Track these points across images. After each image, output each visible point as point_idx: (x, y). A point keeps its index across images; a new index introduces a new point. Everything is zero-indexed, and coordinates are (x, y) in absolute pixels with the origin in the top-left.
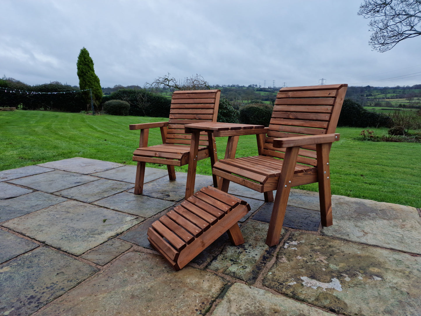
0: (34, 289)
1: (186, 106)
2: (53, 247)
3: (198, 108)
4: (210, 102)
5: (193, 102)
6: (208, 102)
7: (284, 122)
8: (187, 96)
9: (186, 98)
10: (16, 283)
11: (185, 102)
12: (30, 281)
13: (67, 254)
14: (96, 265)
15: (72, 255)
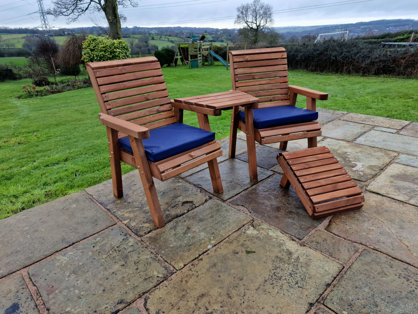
0: (414, 289)
1: (127, 84)
2: (323, 293)
3: (145, 84)
4: (157, 75)
5: (135, 78)
6: (155, 75)
7: (251, 83)
8: (121, 69)
9: (120, 73)
10: (411, 308)
11: (122, 80)
12: (401, 296)
13: (339, 276)
14: (357, 253)
15: (340, 272)
